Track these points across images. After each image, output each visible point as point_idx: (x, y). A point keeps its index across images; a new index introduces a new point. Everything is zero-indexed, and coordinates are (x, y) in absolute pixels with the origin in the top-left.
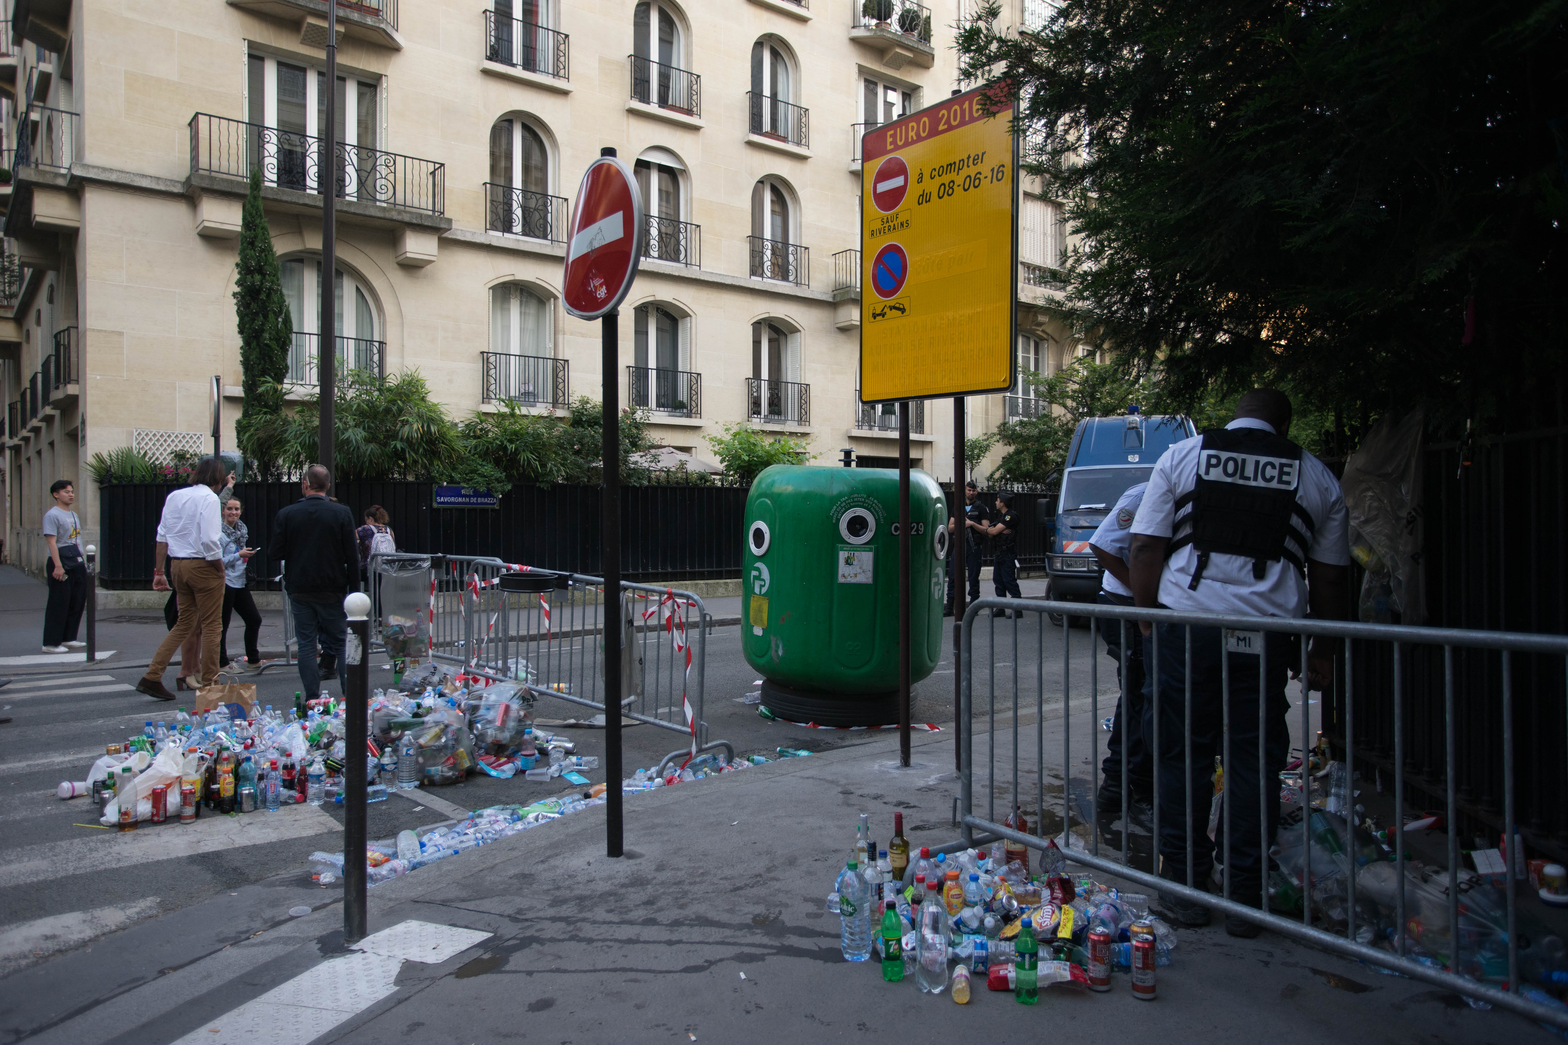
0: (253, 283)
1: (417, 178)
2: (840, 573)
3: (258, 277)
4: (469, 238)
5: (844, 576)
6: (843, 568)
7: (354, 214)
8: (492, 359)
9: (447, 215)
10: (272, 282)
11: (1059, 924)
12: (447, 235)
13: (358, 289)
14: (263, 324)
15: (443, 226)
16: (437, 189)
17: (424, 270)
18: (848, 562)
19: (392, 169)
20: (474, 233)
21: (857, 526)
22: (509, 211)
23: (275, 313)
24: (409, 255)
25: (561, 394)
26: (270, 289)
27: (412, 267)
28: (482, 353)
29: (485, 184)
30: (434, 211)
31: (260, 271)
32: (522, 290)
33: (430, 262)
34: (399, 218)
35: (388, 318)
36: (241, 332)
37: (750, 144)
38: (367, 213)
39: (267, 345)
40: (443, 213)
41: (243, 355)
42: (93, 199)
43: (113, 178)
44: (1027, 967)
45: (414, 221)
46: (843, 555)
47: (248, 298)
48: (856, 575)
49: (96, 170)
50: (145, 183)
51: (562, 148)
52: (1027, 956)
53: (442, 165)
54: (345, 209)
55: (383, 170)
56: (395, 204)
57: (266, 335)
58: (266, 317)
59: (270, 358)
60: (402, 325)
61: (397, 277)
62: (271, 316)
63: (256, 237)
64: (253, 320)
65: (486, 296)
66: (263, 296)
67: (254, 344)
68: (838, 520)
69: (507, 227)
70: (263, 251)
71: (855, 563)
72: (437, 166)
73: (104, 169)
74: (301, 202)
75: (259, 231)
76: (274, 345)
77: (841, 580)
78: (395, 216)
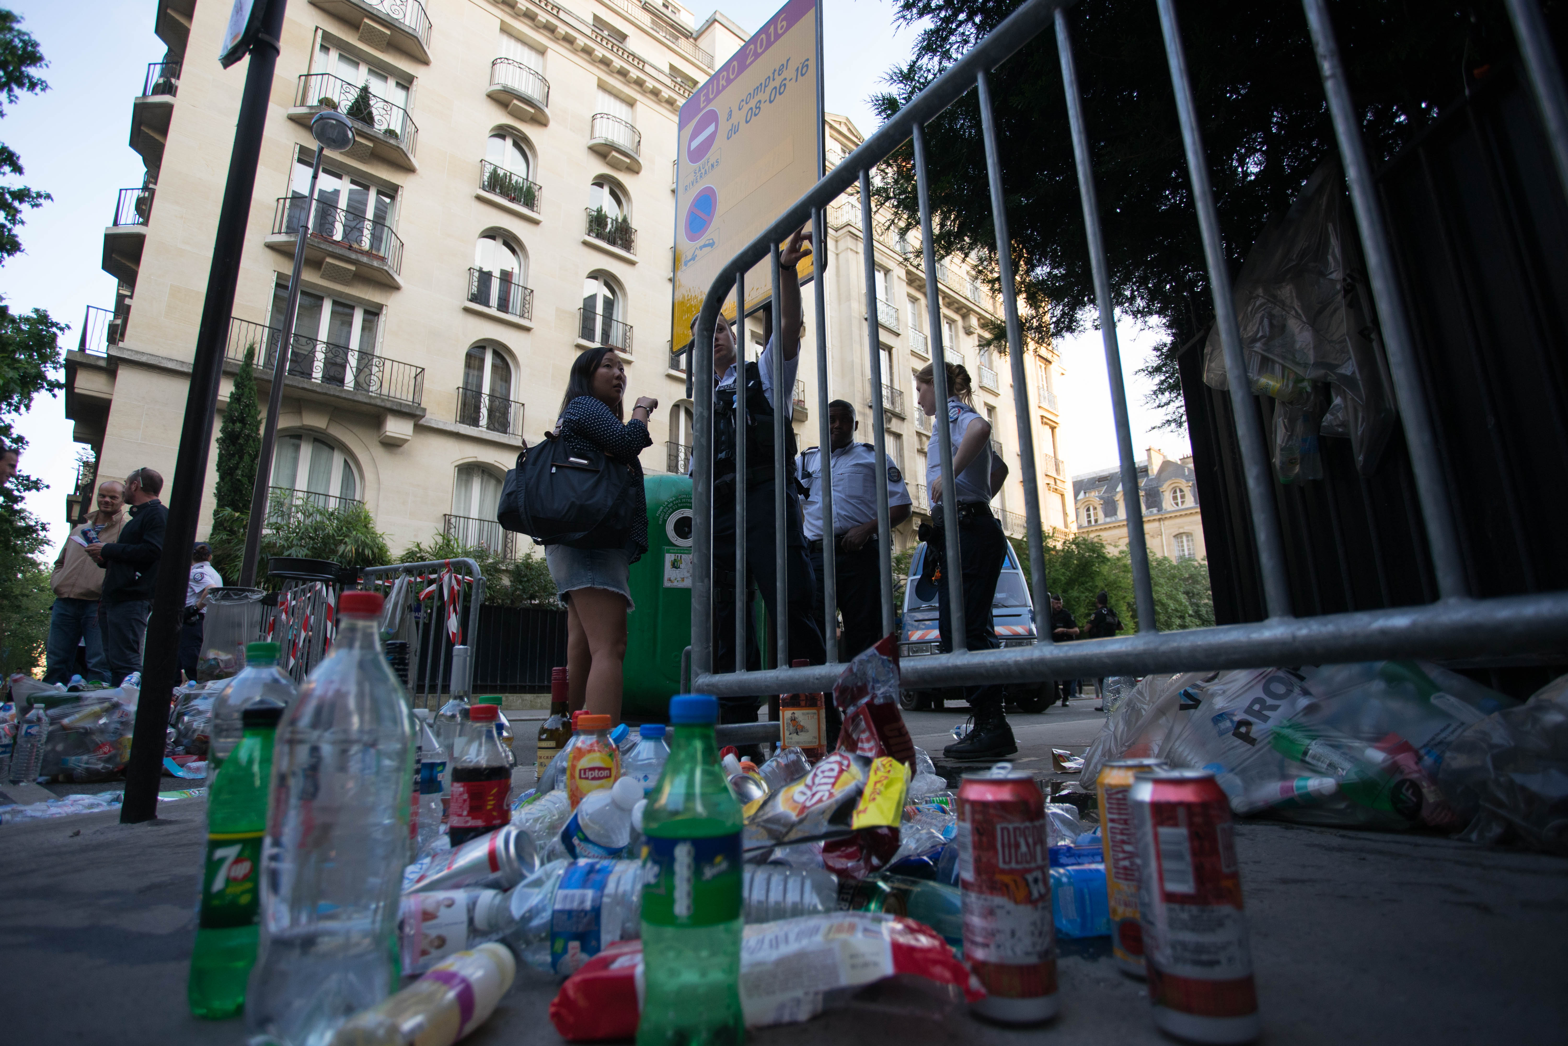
0: (233, 430)
1: (401, 376)
2: (666, 577)
3: (238, 425)
4: (441, 426)
5: (670, 580)
6: (669, 572)
7: (345, 399)
8: (453, 520)
9: (422, 406)
10: (252, 430)
12: (422, 422)
13: (345, 461)
14: (238, 463)
15: (418, 413)
16: (418, 388)
17: (401, 449)
18: (675, 565)
19: (381, 369)
20: (445, 423)
21: (683, 527)
22: (477, 409)
23: (250, 455)
24: (388, 434)
25: (509, 551)
26: (249, 436)
27: (392, 445)
28: (445, 515)
29: (458, 388)
30: (413, 402)
31: (242, 421)
32: (483, 471)
33: (406, 441)
34: (383, 404)
35: (367, 484)
36: (218, 470)
37: (669, 376)
38: (355, 398)
39: (239, 480)
40: (420, 404)
41: (217, 489)
42: (124, 375)
43: (144, 359)
45: (395, 408)
46: (669, 558)
47: (228, 441)
48: (683, 579)
49: (129, 352)
50: (170, 365)
51: (522, 367)
53: (423, 369)
54: (337, 394)
55: (375, 369)
56: (380, 394)
57: (239, 472)
58: (241, 458)
59: (241, 491)
60: (379, 489)
61: (379, 452)
62: (246, 458)
63: (242, 395)
64: (229, 460)
65: (451, 473)
66: (241, 441)
67: (227, 479)
68: (665, 521)
69: (475, 422)
70: (247, 406)
71: (682, 566)
72: (419, 370)
73: (137, 352)
74: (301, 386)
75: (247, 390)
76: (245, 480)
77: (667, 584)
78: (379, 402)
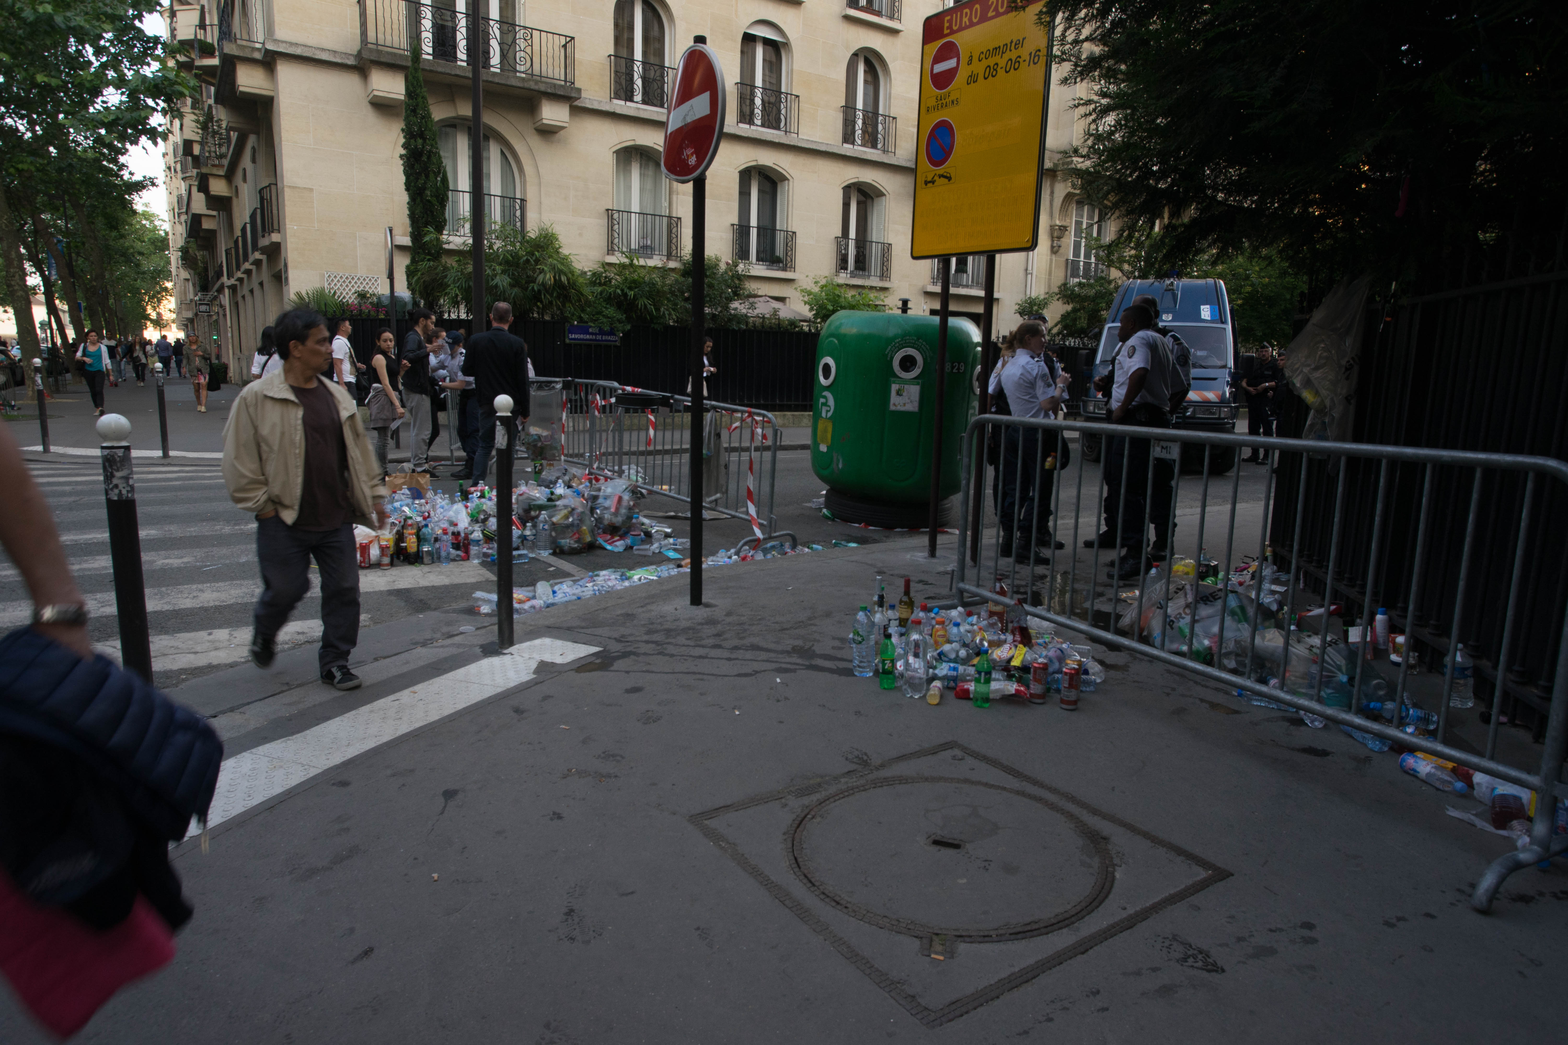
0: (416, 147)
1: (550, 50)
2: (892, 401)
3: (420, 141)
4: (596, 106)
5: (894, 405)
6: (894, 398)
7: (498, 84)
8: (616, 216)
9: (577, 85)
10: (432, 145)
11: (1013, 657)
12: (576, 103)
13: (502, 151)
14: (425, 183)
15: (573, 95)
16: (569, 61)
17: (557, 135)
18: (899, 393)
19: (530, 42)
20: (600, 102)
21: (908, 363)
22: (631, 81)
23: (434, 172)
24: (545, 121)
25: (674, 248)
26: (430, 152)
27: (548, 132)
28: (608, 210)
29: (610, 56)
30: (565, 81)
31: (422, 135)
32: (641, 154)
33: (563, 128)
34: (536, 87)
35: (528, 178)
36: (407, 189)
37: (847, 18)
38: (509, 83)
39: (429, 201)
40: (573, 83)
41: (410, 209)
42: (283, 70)
43: (298, 51)
44: (982, 681)
45: (549, 91)
46: (894, 387)
47: (412, 160)
48: (904, 404)
49: (284, 45)
50: (324, 56)
51: (678, 22)
52: (983, 674)
53: (573, 38)
54: (490, 79)
55: (521, 43)
56: (532, 75)
57: (428, 193)
58: (427, 176)
59: (432, 212)
60: (540, 184)
61: (535, 141)
62: (432, 175)
63: (417, 105)
64: (417, 179)
65: (609, 159)
66: (424, 158)
67: (418, 200)
68: (892, 358)
69: (629, 98)
70: (423, 118)
71: (905, 394)
72: (568, 39)
73: (292, 44)
74: (453, 73)
75: (420, 99)
76: (434, 200)
77: (892, 408)
78: (532, 85)
